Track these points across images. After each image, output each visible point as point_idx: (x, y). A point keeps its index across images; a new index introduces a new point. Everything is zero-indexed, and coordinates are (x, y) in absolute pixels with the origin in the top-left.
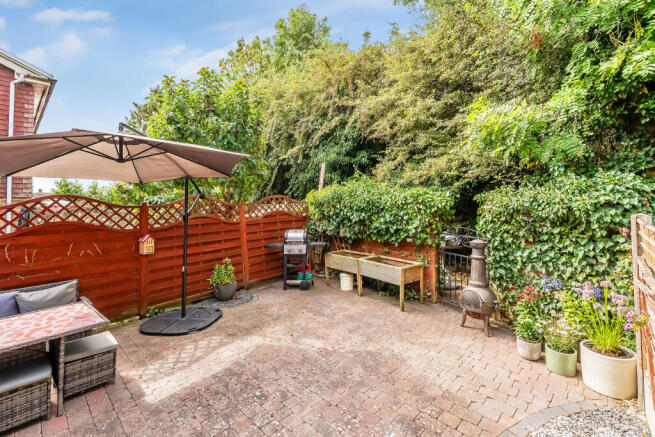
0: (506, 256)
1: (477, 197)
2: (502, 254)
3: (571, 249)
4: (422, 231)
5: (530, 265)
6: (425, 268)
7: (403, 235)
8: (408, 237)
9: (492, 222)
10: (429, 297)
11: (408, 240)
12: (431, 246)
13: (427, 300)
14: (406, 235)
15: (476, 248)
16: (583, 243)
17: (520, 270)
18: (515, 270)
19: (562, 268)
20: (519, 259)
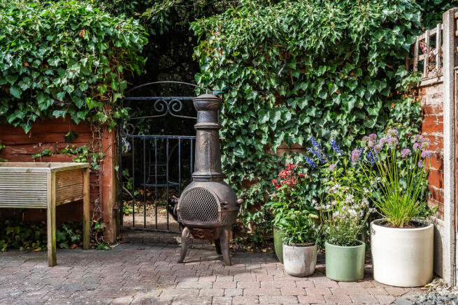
0: (246, 126)
1: (196, 26)
2: (240, 122)
3: (337, 100)
4: (88, 93)
5: (283, 135)
6: (94, 175)
7: (43, 104)
8: (56, 107)
9: (225, 66)
10: (101, 233)
11: (57, 114)
12: (106, 126)
13: (98, 239)
14: (50, 102)
15: (204, 108)
16: (352, 88)
17: (266, 148)
18: (260, 147)
19: (324, 132)
20: (266, 129)
